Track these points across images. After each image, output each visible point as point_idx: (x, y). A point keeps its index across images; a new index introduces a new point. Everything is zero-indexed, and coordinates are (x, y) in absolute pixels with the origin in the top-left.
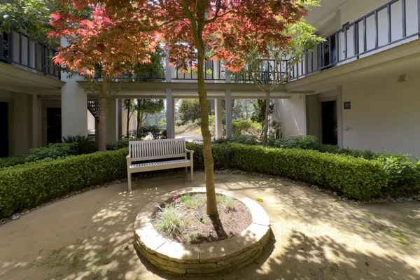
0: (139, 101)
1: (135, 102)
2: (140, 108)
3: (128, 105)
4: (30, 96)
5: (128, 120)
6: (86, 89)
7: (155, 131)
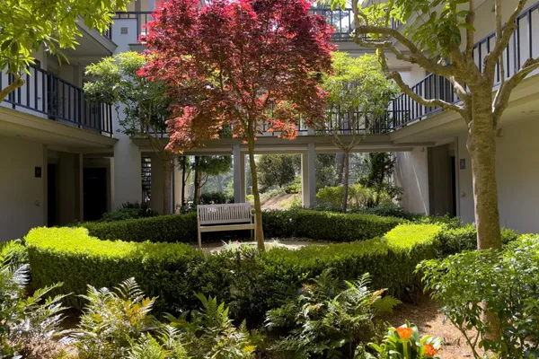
0: (197, 158)
1: (192, 159)
2: (199, 166)
3: (184, 164)
4: (77, 156)
5: (184, 185)
6: (140, 147)
7: (219, 199)
